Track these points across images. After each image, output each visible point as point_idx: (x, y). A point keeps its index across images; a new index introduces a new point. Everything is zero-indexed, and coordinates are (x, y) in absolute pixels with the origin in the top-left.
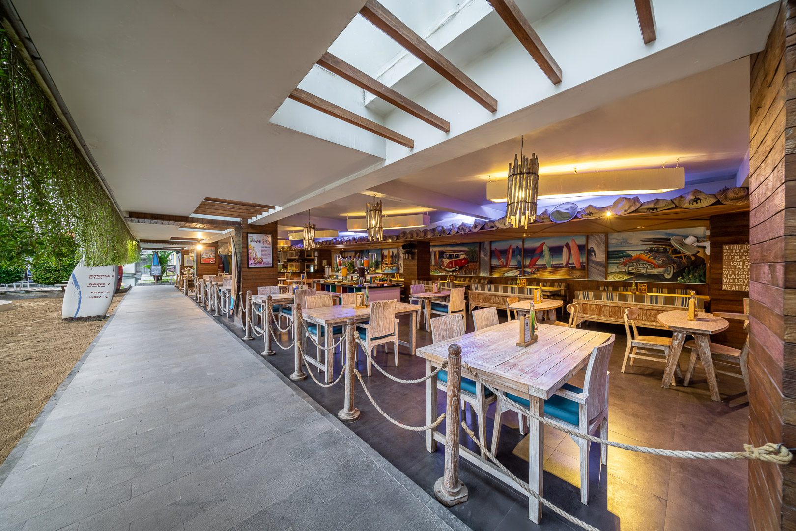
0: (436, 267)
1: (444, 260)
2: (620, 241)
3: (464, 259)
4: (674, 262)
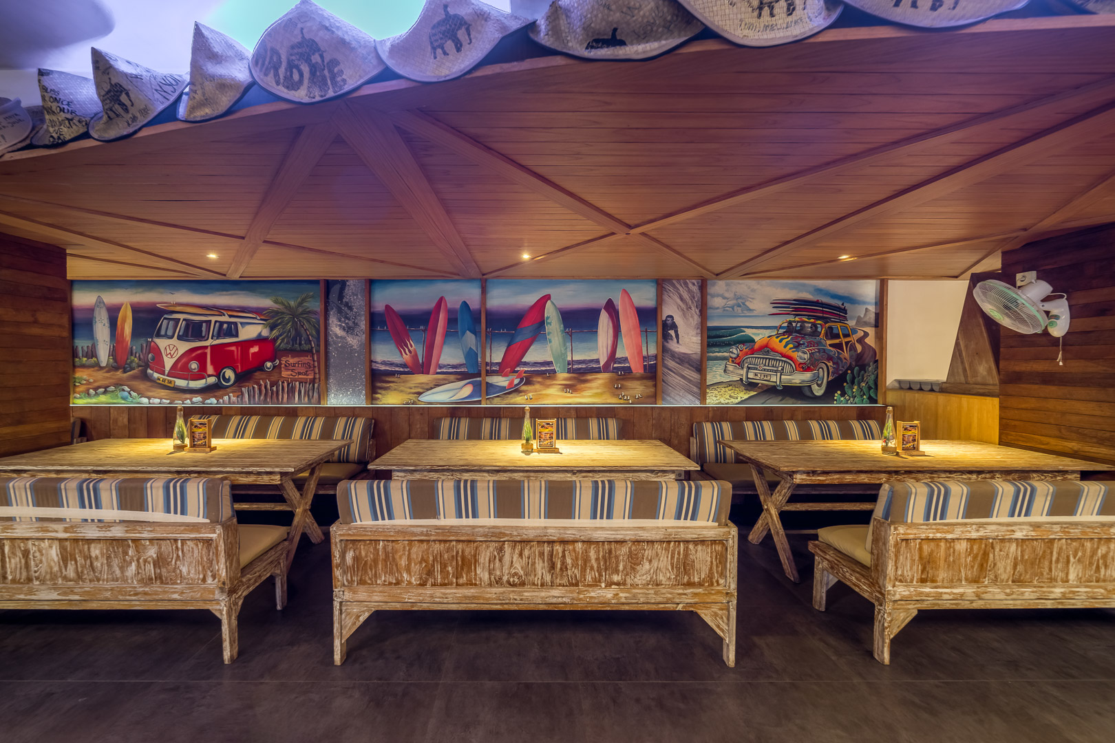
0: (119, 374)
1: (162, 343)
2: (731, 303)
3: (259, 340)
4: (830, 358)
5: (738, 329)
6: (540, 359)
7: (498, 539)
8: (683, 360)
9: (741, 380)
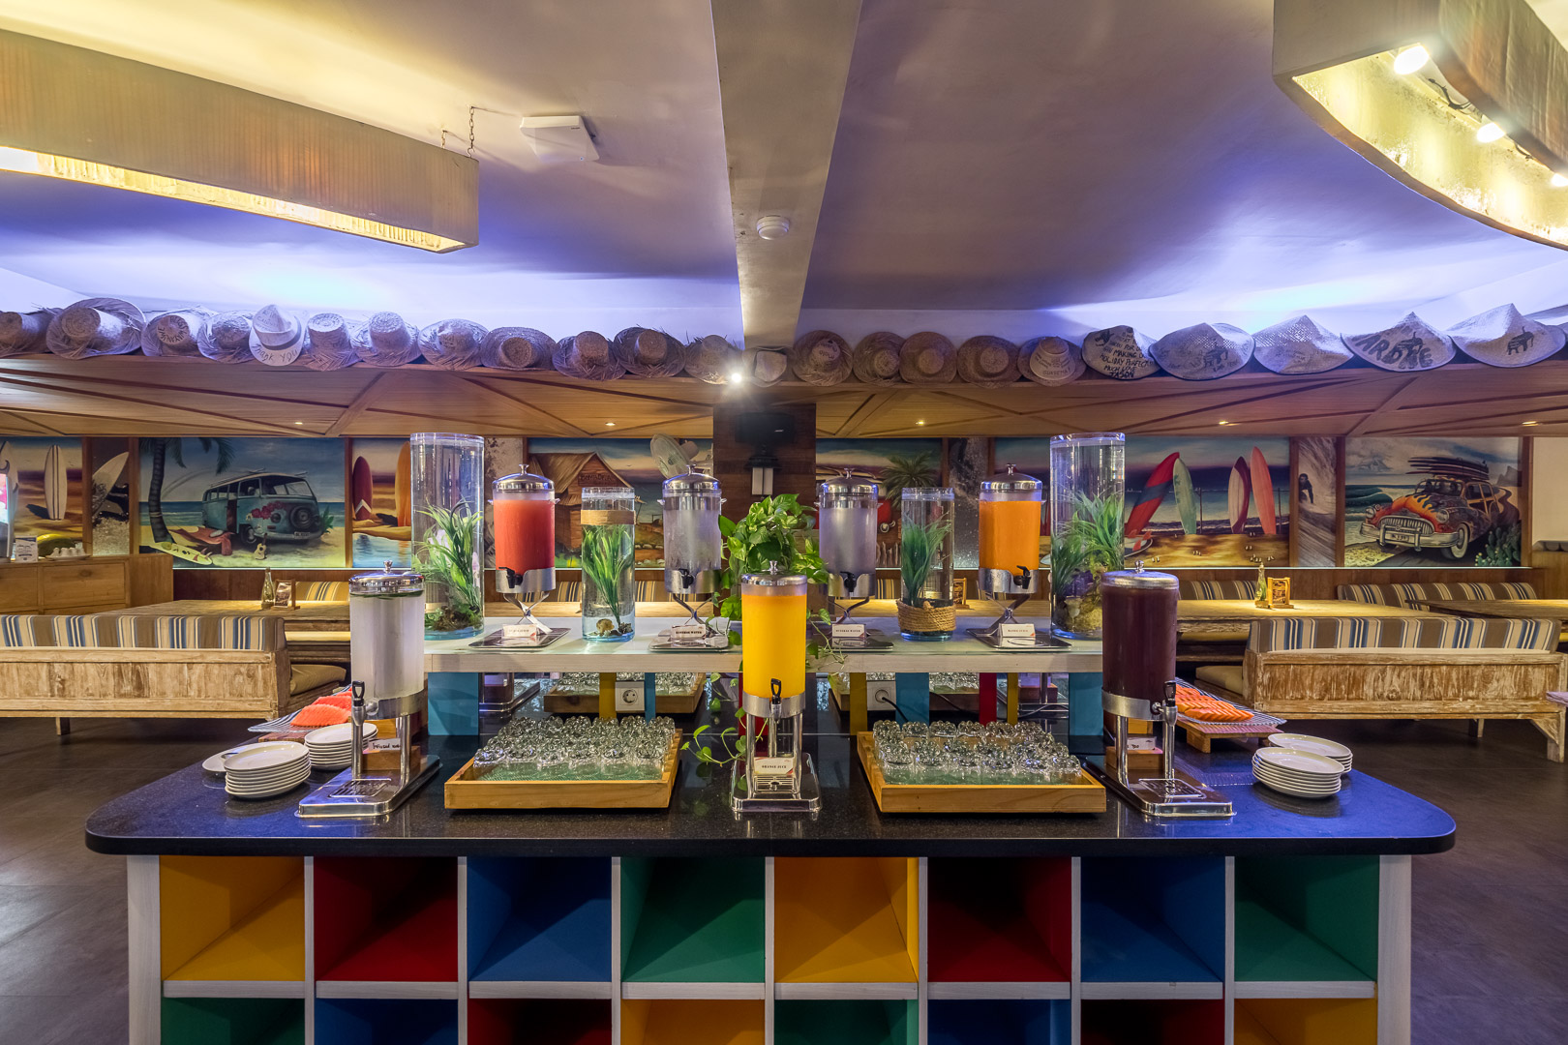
2: (1367, 461)
4: (1471, 519)
5: (1374, 488)
6: (1168, 520)
7: (1383, 663)
8: (1317, 520)
9: (1378, 541)
